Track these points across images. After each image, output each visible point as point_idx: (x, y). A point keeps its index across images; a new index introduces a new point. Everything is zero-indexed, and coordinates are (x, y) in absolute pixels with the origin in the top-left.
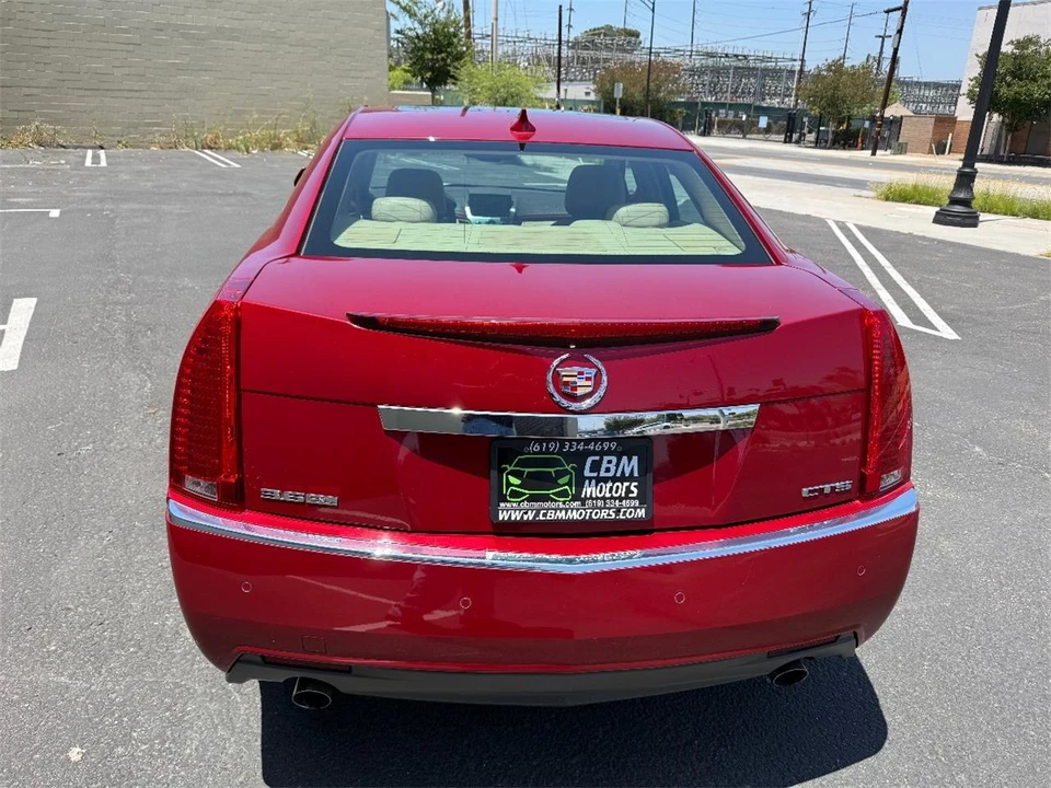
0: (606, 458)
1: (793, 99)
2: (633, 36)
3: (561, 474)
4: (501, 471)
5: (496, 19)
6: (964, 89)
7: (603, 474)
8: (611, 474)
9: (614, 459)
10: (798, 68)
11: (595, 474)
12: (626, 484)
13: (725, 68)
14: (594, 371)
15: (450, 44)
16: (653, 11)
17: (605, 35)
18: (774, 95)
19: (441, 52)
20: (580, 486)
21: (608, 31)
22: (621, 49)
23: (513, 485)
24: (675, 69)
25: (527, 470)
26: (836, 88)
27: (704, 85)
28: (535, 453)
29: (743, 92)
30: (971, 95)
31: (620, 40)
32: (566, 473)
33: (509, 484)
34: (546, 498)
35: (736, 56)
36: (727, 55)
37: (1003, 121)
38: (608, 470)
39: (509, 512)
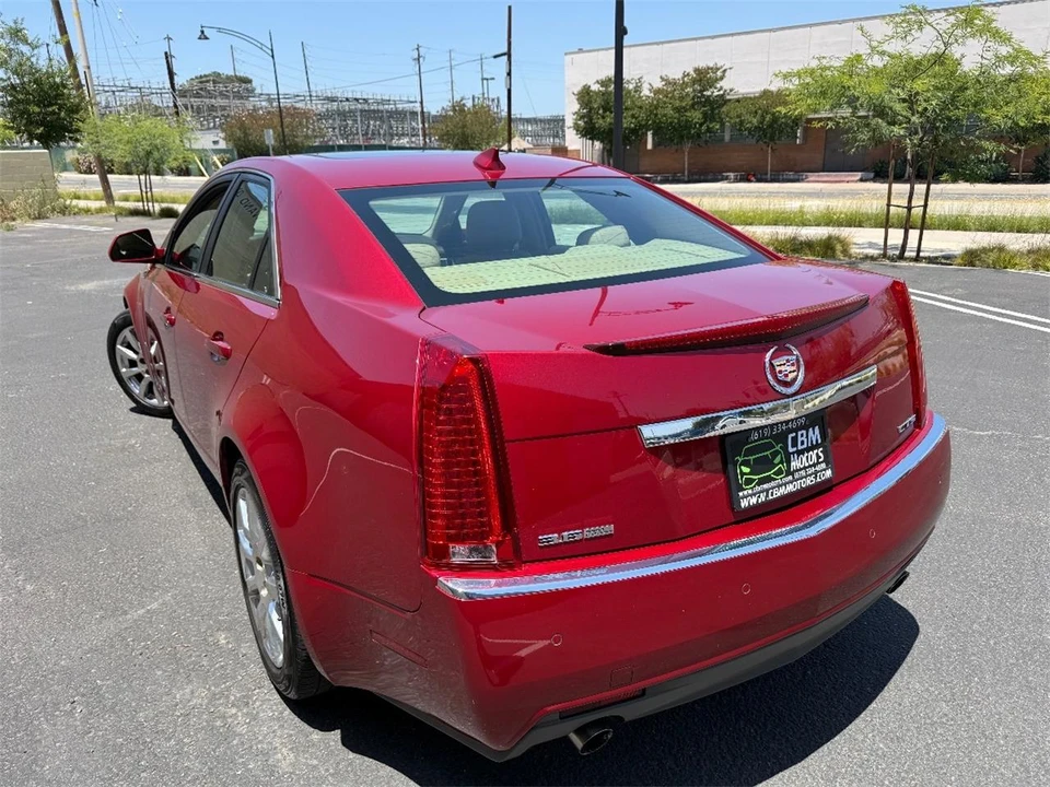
0: (800, 433)
1: (421, 138)
2: (245, 82)
3: (775, 454)
4: (735, 463)
5: (89, 68)
6: (569, 122)
7: (800, 447)
8: (805, 446)
9: (804, 432)
10: (419, 110)
11: (795, 449)
12: (815, 451)
13: (350, 111)
14: (794, 357)
15: (60, 96)
16: (273, 57)
17: (214, 82)
18: (403, 135)
19: (51, 105)
20: (789, 463)
21: (216, 78)
22: (238, 96)
23: (746, 474)
24: (306, 114)
25: (751, 458)
26: (464, 126)
27: (334, 129)
28: (756, 441)
29: (373, 134)
30: (576, 127)
31: (236, 86)
32: (777, 453)
33: (743, 474)
34: (769, 479)
35: (357, 100)
36: (347, 100)
37: (604, 148)
38: (802, 443)
39: (748, 499)
